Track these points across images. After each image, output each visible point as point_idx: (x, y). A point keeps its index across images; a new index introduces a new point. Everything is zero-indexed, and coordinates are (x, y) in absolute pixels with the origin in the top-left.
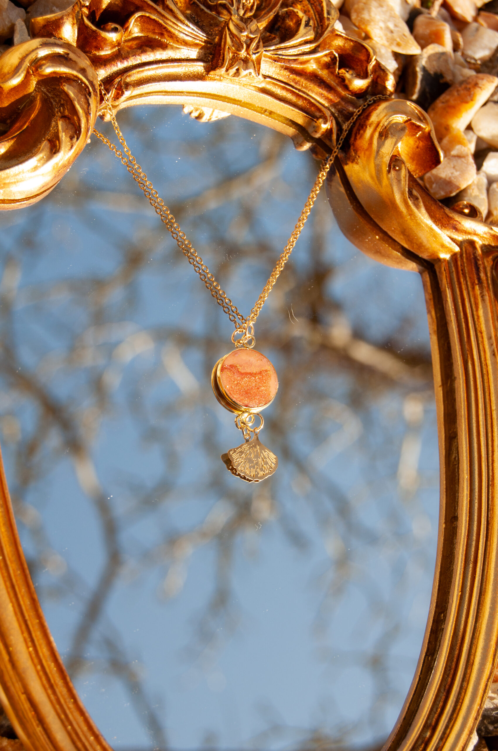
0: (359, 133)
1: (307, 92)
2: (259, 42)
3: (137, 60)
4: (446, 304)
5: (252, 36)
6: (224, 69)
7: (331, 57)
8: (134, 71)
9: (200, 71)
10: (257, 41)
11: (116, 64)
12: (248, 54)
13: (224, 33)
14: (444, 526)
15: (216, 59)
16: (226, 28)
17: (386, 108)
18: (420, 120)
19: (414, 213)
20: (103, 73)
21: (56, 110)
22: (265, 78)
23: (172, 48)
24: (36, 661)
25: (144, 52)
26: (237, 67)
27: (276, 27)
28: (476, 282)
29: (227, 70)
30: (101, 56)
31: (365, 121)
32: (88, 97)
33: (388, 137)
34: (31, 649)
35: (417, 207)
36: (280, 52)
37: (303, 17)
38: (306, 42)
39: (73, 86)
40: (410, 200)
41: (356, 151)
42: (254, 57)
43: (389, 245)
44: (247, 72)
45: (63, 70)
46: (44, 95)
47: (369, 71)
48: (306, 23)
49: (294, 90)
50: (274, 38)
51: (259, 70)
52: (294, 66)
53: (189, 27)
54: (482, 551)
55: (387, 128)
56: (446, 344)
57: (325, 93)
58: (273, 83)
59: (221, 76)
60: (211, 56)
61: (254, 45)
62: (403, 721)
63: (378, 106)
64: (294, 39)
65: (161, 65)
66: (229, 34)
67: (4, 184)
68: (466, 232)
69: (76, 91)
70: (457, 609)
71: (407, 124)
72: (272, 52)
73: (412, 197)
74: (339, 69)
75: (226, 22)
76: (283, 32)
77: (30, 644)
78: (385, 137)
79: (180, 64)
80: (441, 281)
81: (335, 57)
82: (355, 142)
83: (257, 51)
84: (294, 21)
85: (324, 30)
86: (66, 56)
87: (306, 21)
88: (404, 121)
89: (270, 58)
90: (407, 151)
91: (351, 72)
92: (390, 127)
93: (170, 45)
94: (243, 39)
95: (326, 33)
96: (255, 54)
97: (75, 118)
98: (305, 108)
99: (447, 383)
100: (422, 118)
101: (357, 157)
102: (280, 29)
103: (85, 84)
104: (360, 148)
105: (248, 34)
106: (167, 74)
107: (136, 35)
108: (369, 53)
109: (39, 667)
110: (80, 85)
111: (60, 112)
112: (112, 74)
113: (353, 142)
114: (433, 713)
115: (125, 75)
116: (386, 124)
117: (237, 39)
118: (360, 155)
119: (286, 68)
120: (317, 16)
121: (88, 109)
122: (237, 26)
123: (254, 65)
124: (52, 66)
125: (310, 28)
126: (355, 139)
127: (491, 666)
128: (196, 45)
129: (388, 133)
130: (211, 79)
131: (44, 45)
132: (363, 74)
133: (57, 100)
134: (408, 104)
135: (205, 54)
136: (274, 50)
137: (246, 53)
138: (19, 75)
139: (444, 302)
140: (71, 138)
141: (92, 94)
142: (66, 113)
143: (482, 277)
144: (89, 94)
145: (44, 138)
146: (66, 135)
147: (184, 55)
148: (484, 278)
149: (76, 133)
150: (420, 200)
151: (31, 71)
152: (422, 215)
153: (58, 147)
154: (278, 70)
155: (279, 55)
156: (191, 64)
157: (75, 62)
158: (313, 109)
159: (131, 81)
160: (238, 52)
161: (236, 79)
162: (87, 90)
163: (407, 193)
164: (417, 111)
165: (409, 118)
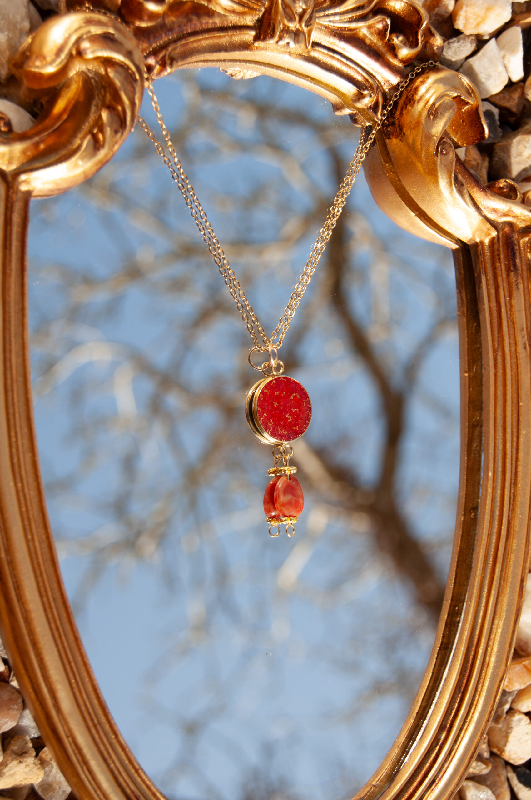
0: (406, 108)
1: (356, 60)
2: (312, 11)
3: (182, 30)
4: (479, 289)
5: (305, 6)
6: (273, 41)
7: (382, 24)
8: (179, 44)
9: (248, 40)
10: (310, 13)
11: (160, 38)
12: (301, 26)
14: (462, 518)
15: (264, 28)
17: (436, 82)
18: (469, 95)
20: (146, 47)
21: (96, 91)
22: (313, 46)
23: (220, 15)
25: (189, 20)
26: (288, 41)
28: (512, 269)
29: (277, 42)
30: (142, 28)
31: (413, 95)
32: (134, 84)
33: (437, 117)
35: (462, 194)
36: (330, 19)
38: (358, 8)
39: (119, 73)
40: (456, 187)
41: (401, 128)
42: (305, 29)
44: (297, 44)
45: (108, 54)
47: (420, 37)
50: (325, 1)
51: (309, 39)
55: (437, 106)
56: (474, 328)
58: (321, 52)
60: (259, 24)
61: (306, 17)
63: (428, 78)
64: (346, 4)
65: (207, 35)
68: (505, 215)
69: (122, 79)
71: (456, 99)
72: (322, 19)
73: (457, 184)
74: (390, 35)
79: (226, 33)
81: (387, 25)
82: (402, 117)
83: (310, 23)
86: (111, 36)
88: (453, 97)
89: (321, 25)
91: (401, 38)
92: (440, 105)
93: (217, 12)
94: (297, 11)
96: (307, 26)
97: (120, 108)
98: (351, 78)
100: (471, 91)
101: (402, 134)
103: (132, 71)
104: (406, 125)
105: (302, 4)
106: (212, 44)
108: (421, 17)
110: (126, 71)
111: (101, 95)
112: (156, 48)
113: (398, 116)
114: (448, 715)
115: (169, 48)
116: (435, 102)
117: (290, 10)
118: (406, 133)
119: (336, 35)
121: (134, 99)
123: (305, 36)
124: (98, 50)
126: (401, 114)
129: (437, 113)
130: (257, 49)
131: (89, 22)
132: (413, 38)
134: (459, 77)
135: (253, 21)
136: (324, 16)
137: (298, 24)
139: (477, 287)
140: (116, 132)
141: (139, 81)
142: (108, 97)
143: (517, 264)
144: (136, 80)
145: (85, 125)
146: (111, 130)
147: (231, 22)
148: (520, 265)
149: (121, 126)
150: (465, 186)
151: (74, 53)
152: (466, 203)
153: (102, 142)
154: (326, 37)
155: (330, 22)
156: (238, 32)
157: (121, 44)
158: (360, 78)
159: (176, 54)
160: (290, 25)
161: (284, 49)
162: (134, 76)
163: (453, 180)
164: (466, 84)
165: (459, 94)
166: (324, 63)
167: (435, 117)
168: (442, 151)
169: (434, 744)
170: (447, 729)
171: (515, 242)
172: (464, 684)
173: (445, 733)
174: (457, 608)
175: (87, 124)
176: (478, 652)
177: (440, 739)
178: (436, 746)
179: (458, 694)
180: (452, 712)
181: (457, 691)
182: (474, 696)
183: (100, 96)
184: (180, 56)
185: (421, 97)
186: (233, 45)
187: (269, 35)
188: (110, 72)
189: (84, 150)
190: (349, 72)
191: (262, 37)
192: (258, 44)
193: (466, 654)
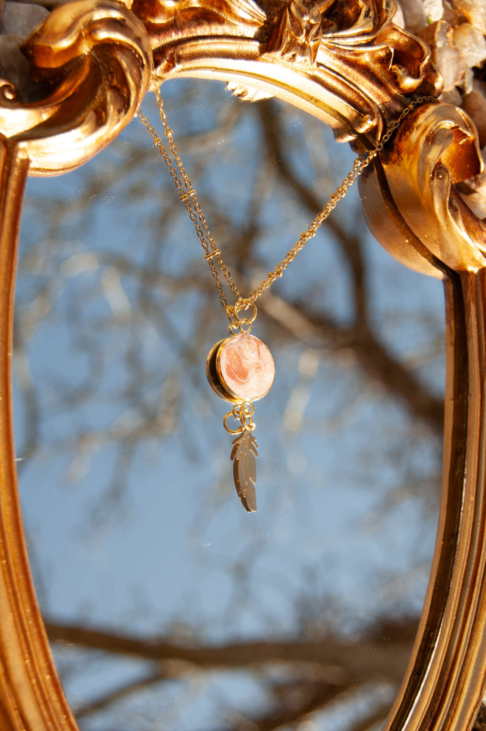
0: (405, 134)
1: (358, 85)
2: (319, 29)
3: (192, 33)
4: (468, 317)
5: (312, 22)
6: (279, 53)
7: (386, 52)
8: (188, 44)
9: (254, 51)
10: (317, 28)
11: (170, 35)
12: (307, 39)
13: (285, 14)
14: (442, 543)
15: (272, 41)
16: (287, 10)
17: (434, 112)
18: (466, 128)
19: (452, 225)
20: (156, 42)
21: (104, 77)
22: (318, 66)
23: (229, 23)
24: (32, 674)
25: (200, 24)
26: (294, 53)
27: (334, 12)
29: (283, 54)
30: (156, 24)
31: (412, 123)
32: (141, 69)
33: (434, 143)
34: (28, 661)
35: (455, 218)
36: (336, 41)
37: (363, 6)
38: (364, 34)
39: (127, 56)
40: (450, 211)
41: (399, 153)
42: (312, 44)
43: (418, 250)
44: (303, 59)
45: (118, 37)
46: (93, 60)
47: (421, 71)
48: (365, 14)
49: (345, 82)
50: (332, 25)
51: (314, 58)
52: (348, 56)
53: (250, 4)
54: (480, 576)
55: (435, 133)
57: (375, 88)
58: (326, 72)
59: (274, 59)
60: (267, 37)
61: (314, 31)
63: (427, 108)
64: (352, 29)
65: (216, 41)
66: (290, 17)
67: (44, 153)
69: (129, 61)
70: (450, 634)
71: (453, 130)
72: (328, 40)
73: (451, 208)
74: (393, 64)
75: (286, 3)
76: (340, 19)
77: (27, 656)
78: (432, 143)
79: (235, 41)
80: (466, 293)
81: (391, 53)
82: (400, 142)
83: (316, 38)
84: (353, 9)
85: (381, 22)
86: (122, 22)
87: (366, 12)
88: (451, 127)
89: (326, 45)
90: (448, 157)
91: (403, 69)
92: (438, 132)
93: (227, 21)
94: (304, 24)
95: (384, 26)
96: (314, 41)
97: (125, 90)
98: (353, 102)
99: (458, 397)
100: (468, 126)
101: (400, 159)
102: (337, 15)
103: (139, 55)
104: (404, 150)
105: (310, 19)
106: (220, 50)
107: (194, 5)
108: (424, 51)
109: (34, 681)
110: (134, 55)
111: (108, 81)
112: (165, 45)
113: (397, 142)
115: (179, 47)
116: (434, 128)
117: (297, 23)
118: (403, 157)
119: (341, 58)
120: (375, 6)
121: (139, 82)
122: (298, 9)
123: (311, 52)
124: (107, 31)
125: (369, 19)
126: (400, 140)
127: (478, 695)
128: (254, 24)
129: (435, 139)
130: (263, 61)
131: (101, 7)
132: (415, 72)
133: (107, 67)
134: (457, 110)
135: (261, 34)
136: (330, 38)
137: (304, 39)
138: (71, 38)
139: (466, 315)
140: (119, 112)
141: (145, 66)
142: (115, 82)
144: (143, 66)
145: (89, 106)
146: (114, 108)
147: (240, 32)
149: (124, 107)
150: (459, 211)
151: (84, 34)
152: (459, 227)
153: (104, 120)
154: (331, 59)
155: (336, 44)
156: (246, 42)
157: (131, 30)
158: (361, 103)
159: (184, 54)
160: (297, 38)
161: (290, 64)
162: (141, 61)
163: (447, 203)
164: (463, 118)
165: (457, 125)
166: (327, 84)
167: (433, 143)
168: (438, 175)
172: (436, 709)
174: (432, 634)
176: (452, 676)
181: (429, 716)
182: (446, 721)
183: (107, 81)
184: (188, 57)
185: (420, 124)
186: (240, 54)
187: (276, 47)
188: (118, 54)
189: (86, 124)
190: (351, 96)
191: (269, 49)
192: (265, 56)
193: (439, 679)
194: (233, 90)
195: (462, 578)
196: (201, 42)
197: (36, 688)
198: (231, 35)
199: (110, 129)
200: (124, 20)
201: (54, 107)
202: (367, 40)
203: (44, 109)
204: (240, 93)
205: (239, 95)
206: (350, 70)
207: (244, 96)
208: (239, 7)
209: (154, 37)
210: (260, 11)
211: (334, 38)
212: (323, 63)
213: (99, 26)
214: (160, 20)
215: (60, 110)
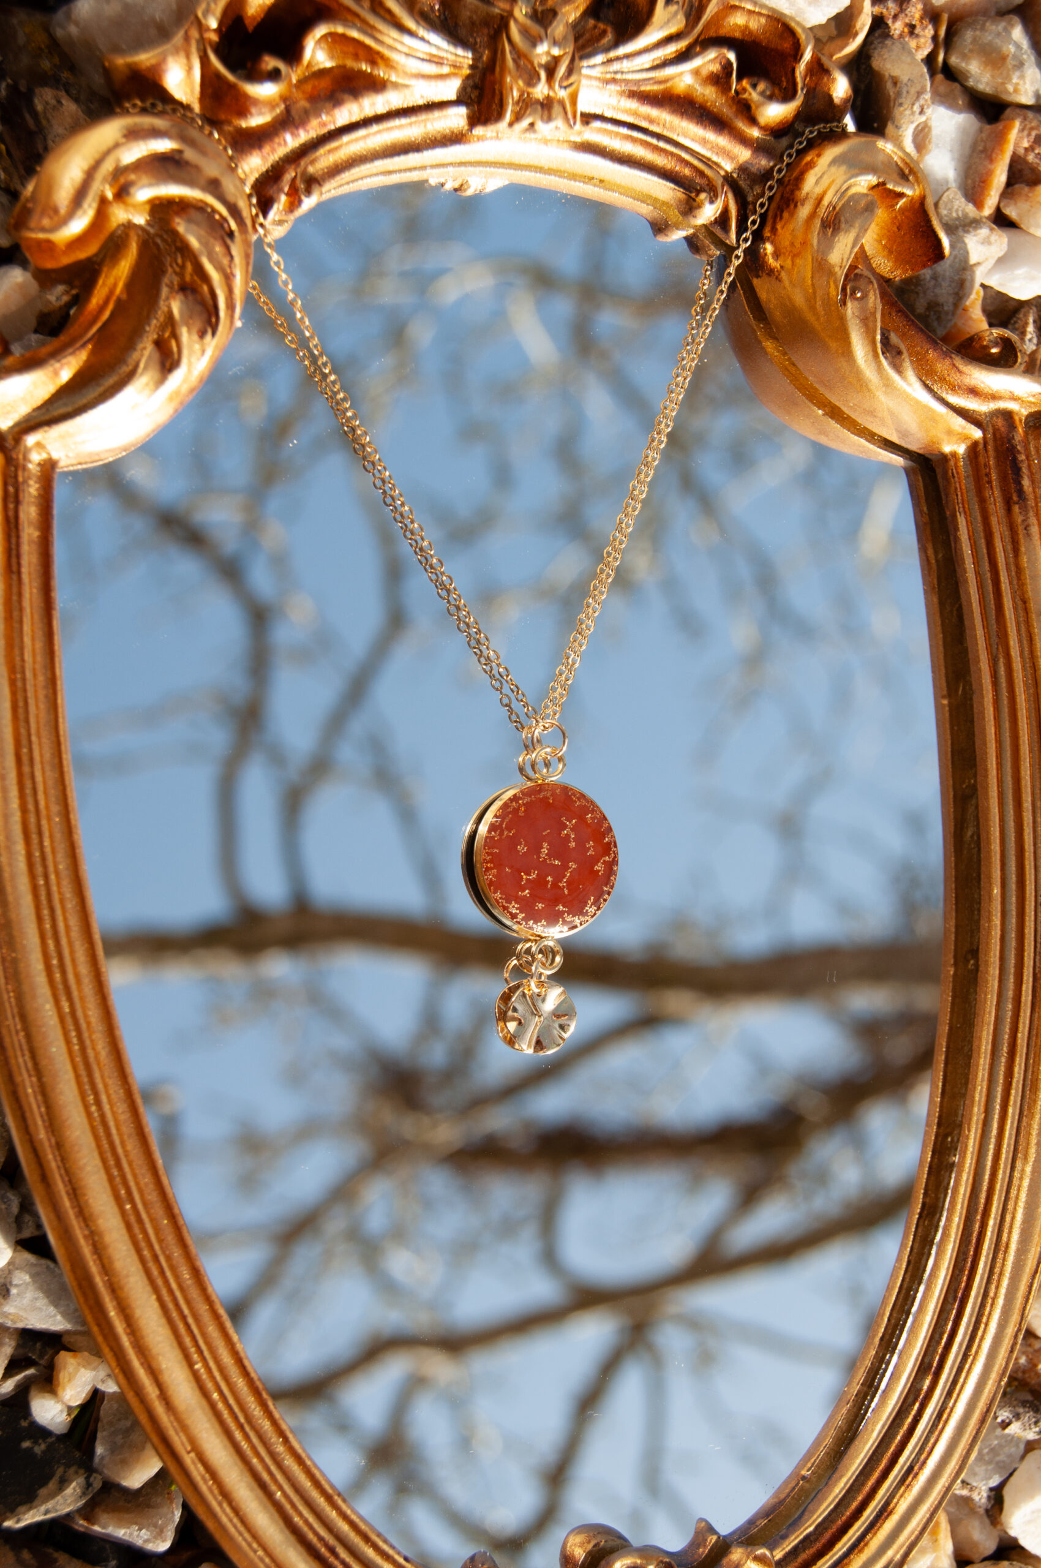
0: (781, 218)
1: (675, 137)
2: (572, 59)
5: (556, 52)
6: (503, 125)
7: (721, 63)
8: (322, 151)
9: (456, 126)
10: (568, 59)
11: (283, 143)
12: (551, 88)
13: (501, 45)
14: (952, 970)
15: (486, 100)
16: (504, 34)
17: (835, 162)
18: (904, 179)
19: (893, 382)
20: (254, 164)
21: (168, 259)
22: (587, 122)
23: (396, 86)
25: (339, 103)
26: (530, 120)
28: (1015, 498)
30: (251, 128)
31: (792, 192)
32: (229, 241)
33: (839, 228)
35: (898, 369)
36: (616, 66)
38: (668, 40)
39: (197, 224)
40: (886, 358)
42: (563, 94)
44: (550, 125)
45: (173, 190)
47: (799, 80)
49: (649, 139)
50: (604, 33)
51: (574, 112)
52: (647, 88)
53: (428, 42)
55: (837, 209)
56: (955, 612)
57: (711, 135)
58: (606, 131)
59: (498, 133)
60: (478, 94)
61: (562, 70)
62: (880, 1345)
63: (819, 155)
64: (644, 34)
65: (375, 128)
66: (511, 52)
68: (994, 397)
69: (202, 233)
70: (977, 1146)
71: (876, 189)
72: (598, 69)
73: (888, 351)
74: (739, 79)
75: (502, 18)
76: (623, 12)
77: (195, 1357)
78: (834, 229)
79: (414, 119)
80: (947, 494)
81: (729, 63)
82: (775, 235)
83: (572, 78)
85: (704, 3)
86: (177, 157)
88: (870, 187)
89: (598, 79)
90: (878, 235)
91: (761, 86)
92: (843, 205)
93: (392, 82)
94: (540, 61)
95: (709, 9)
96: (565, 88)
97: (205, 288)
98: (672, 174)
99: (957, 690)
100: (907, 171)
103: (221, 215)
104: (783, 251)
105: (550, 48)
106: (389, 143)
107: (321, 66)
108: (798, 40)
110: (210, 218)
111: (177, 264)
112: (278, 162)
113: (769, 235)
114: (933, 1343)
115: (306, 160)
116: (835, 199)
117: (526, 61)
118: (784, 265)
119: (632, 95)
121: (230, 267)
122: (524, 32)
123: (564, 107)
124: (150, 185)
125: (675, 6)
126: (774, 229)
127: (1039, 1250)
129: (840, 221)
130: (478, 140)
131: (133, 134)
132: (787, 89)
133: (170, 240)
134: (880, 146)
135: (467, 92)
136: (603, 63)
137: (546, 87)
138: (85, 212)
139: (951, 539)
140: (202, 334)
141: (237, 234)
143: (1025, 488)
144: (231, 234)
145: (149, 325)
146: (189, 331)
147: (422, 97)
148: (1031, 489)
149: (209, 322)
150: (905, 355)
151: (109, 195)
152: (910, 385)
153: (176, 356)
154: (614, 101)
155: (616, 73)
156: (437, 114)
157: (197, 168)
158: (687, 172)
159: (317, 172)
160: (530, 90)
161: (528, 135)
162: (226, 225)
163: (879, 345)
164: (896, 159)
165: (881, 180)
166: (613, 151)
167: (837, 229)
168: (853, 293)
169: (910, 1400)
170: (933, 1369)
171: (1018, 447)
172: (963, 1285)
173: (930, 1377)
174: (949, 1139)
175: (154, 322)
176: (987, 1225)
177: (921, 1389)
178: (914, 1404)
179: (953, 1304)
180: (941, 1339)
181: (950, 1300)
182: (983, 1305)
183: (175, 266)
184: (328, 173)
185: (808, 194)
186: (430, 139)
187: (495, 114)
188: (178, 224)
189: (142, 374)
190: (666, 161)
191: (483, 118)
192: (479, 131)
193: (964, 1229)
194: (443, 185)
195: (990, 1041)
196: (346, 139)
197: (220, 1406)
198: (405, 106)
199: (190, 371)
200: (180, 152)
201: (78, 353)
202: (677, 51)
203: (59, 361)
204: (456, 186)
205: (456, 190)
206: (654, 112)
207: (465, 190)
208: (407, 55)
209: (251, 154)
210: (451, 48)
211: (610, 61)
212: (599, 112)
213: (132, 177)
214: (256, 120)
215: (93, 353)
